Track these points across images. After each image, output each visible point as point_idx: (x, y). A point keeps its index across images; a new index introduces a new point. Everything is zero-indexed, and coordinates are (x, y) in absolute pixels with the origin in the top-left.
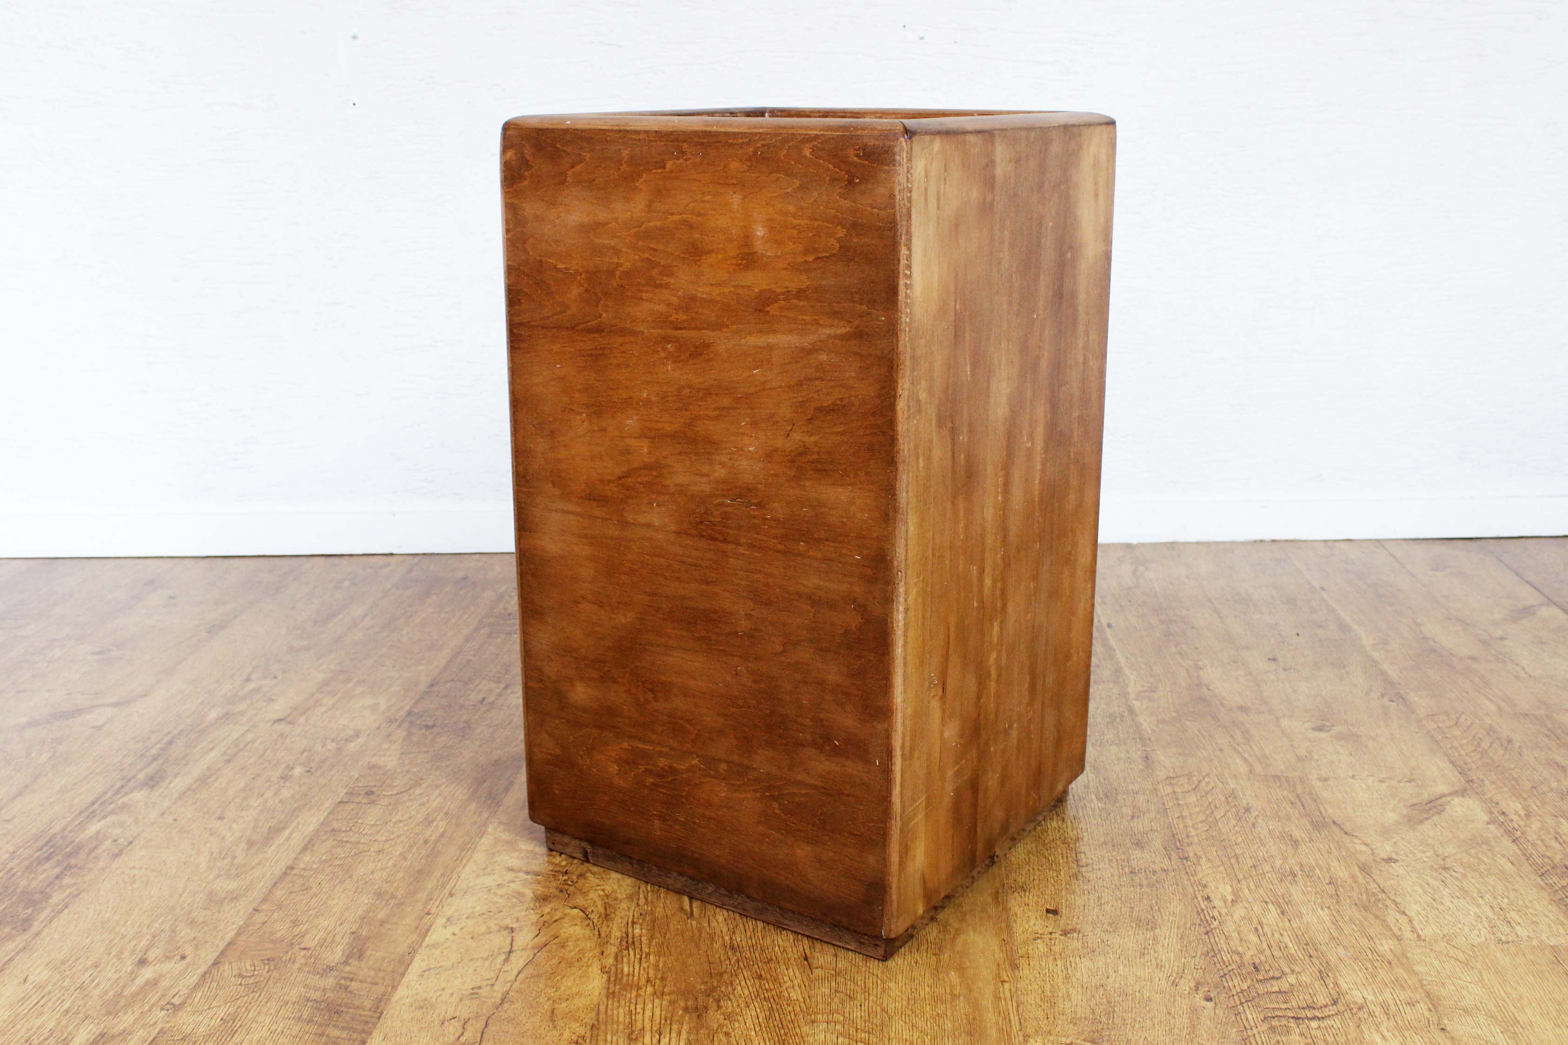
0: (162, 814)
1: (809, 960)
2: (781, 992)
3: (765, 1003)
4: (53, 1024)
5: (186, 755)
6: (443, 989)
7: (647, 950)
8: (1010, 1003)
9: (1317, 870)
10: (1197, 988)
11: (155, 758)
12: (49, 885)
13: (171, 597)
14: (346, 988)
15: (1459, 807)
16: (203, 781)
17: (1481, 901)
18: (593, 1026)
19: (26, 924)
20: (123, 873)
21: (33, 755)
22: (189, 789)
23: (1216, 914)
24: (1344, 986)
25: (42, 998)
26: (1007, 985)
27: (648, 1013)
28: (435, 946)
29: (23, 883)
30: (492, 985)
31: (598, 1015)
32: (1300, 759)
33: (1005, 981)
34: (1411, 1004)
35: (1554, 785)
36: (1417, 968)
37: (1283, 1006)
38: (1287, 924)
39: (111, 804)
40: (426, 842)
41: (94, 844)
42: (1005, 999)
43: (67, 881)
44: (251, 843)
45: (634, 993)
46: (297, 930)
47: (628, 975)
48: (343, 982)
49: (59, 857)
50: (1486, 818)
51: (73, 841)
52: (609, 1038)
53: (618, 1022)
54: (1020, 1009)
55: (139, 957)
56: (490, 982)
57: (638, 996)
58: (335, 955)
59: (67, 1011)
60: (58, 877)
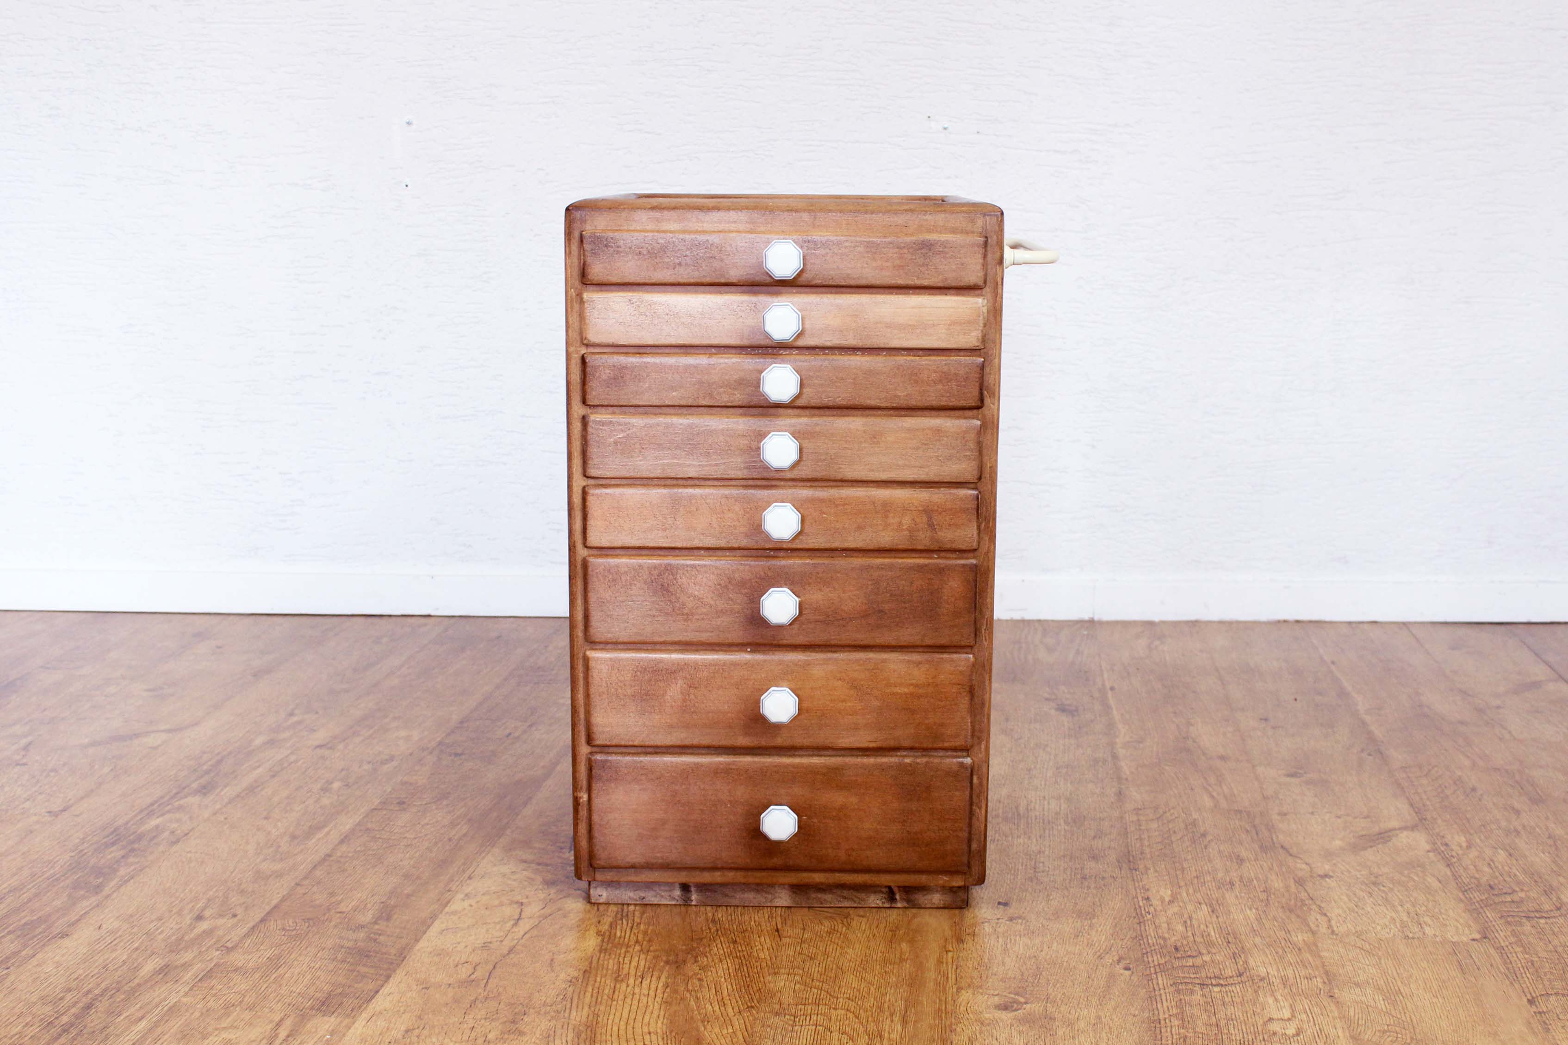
0: (215, 814)
1: (780, 932)
2: (751, 953)
3: (736, 960)
4: (124, 958)
5: (234, 772)
6: (459, 943)
7: (639, 921)
8: (950, 967)
9: (1255, 882)
10: (1119, 961)
11: (207, 772)
12: (117, 862)
13: (218, 647)
14: (375, 940)
15: (1404, 838)
16: (252, 789)
17: (1400, 908)
18: (585, 972)
19: (98, 889)
20: (180, 855)
21: (96, 767)
22: (238, 796)
23: (1152, 909)
24: (1251, 962)
25: (115, 940)
26: (950, 954)
27: (634, 963)
28: (454, 913)
29: (93, 861)
30: (502, 941)
31: (591, 963)
32: (1265, 798)
33: (950, 951)
34: (1309, 978)
35: (1504, 824)
36: (1323, 954)
37: (1192, 976)
38: (1214, 919)
39: (168, 805)
40: (450, 840)
41: (154, 834)
42: (947, 963)
43: (131, 860)
44: (293, 837)
45: (623, 950)
46: (333, 900)
47: (620, 937)
48: (372, 935)
49: (124, 843)
50: (1428, 847)
51: (135, 832)
52: (598, 979)
53: (607, 969)
54: (958, 971)
55: (197, 914)
56: (500, 939)
57: (627, 952)
58: (367, 917)
59: (137, 949)
60: (123, 857)
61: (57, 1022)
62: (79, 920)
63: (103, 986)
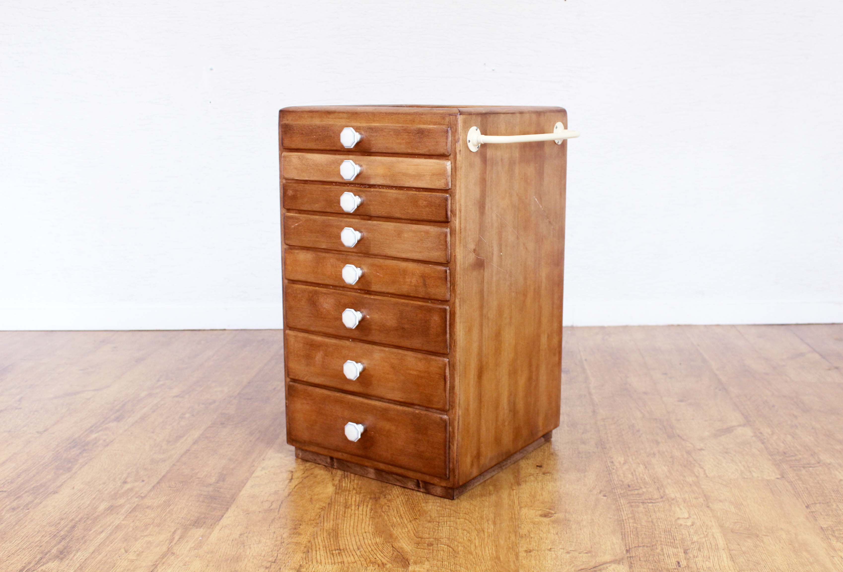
0: (125, 431)
3: (406, 496)
4: (88, 502)
5: (132, 410)
6: (262, 491)
7: (353, 479)
8: (515, 496)
9: (666, 453)
10: (600, 492)
11: (118, 411)
12: (77, 456)
13: (115, 347)
14: (218, 491)
15: (740, 431)
16: (143, 418)
17: (740, 464)
18: (329, 504)
19: (69, 469)
20: (110, 452)
22: (136, 422)
23: (615, 468)
24: (667, 491)
25: (82, 494)
27: (354, 499)
28: (258, 477)
29: (64, 456)
31: (331, 500)
32: (668, 412)
33: (514, 490)
34: (696, 498)
36: (703, 487)
37: (638, 499)
38: (647, 471)
39: (100, 427)
40: (251, 441)
41: (95, 442)
42: (513, 496)
43: (84, 455)
44: (168, 442)
45: (347, 493)
46: (193, 472)
47: (345, 487)
48: (216, 489)
49: (79, 446)
50: (752, 435)
51: (85, 441)
52: (336, 507)
53: (340, 502)
54: (520, 499)
55: (123, 480)
56: (283, 489)
57: (349, 494)
59: (94, 498)
60: (80, 453)
61: (58, 535)
62: (61, 485)
63: (79, 517)
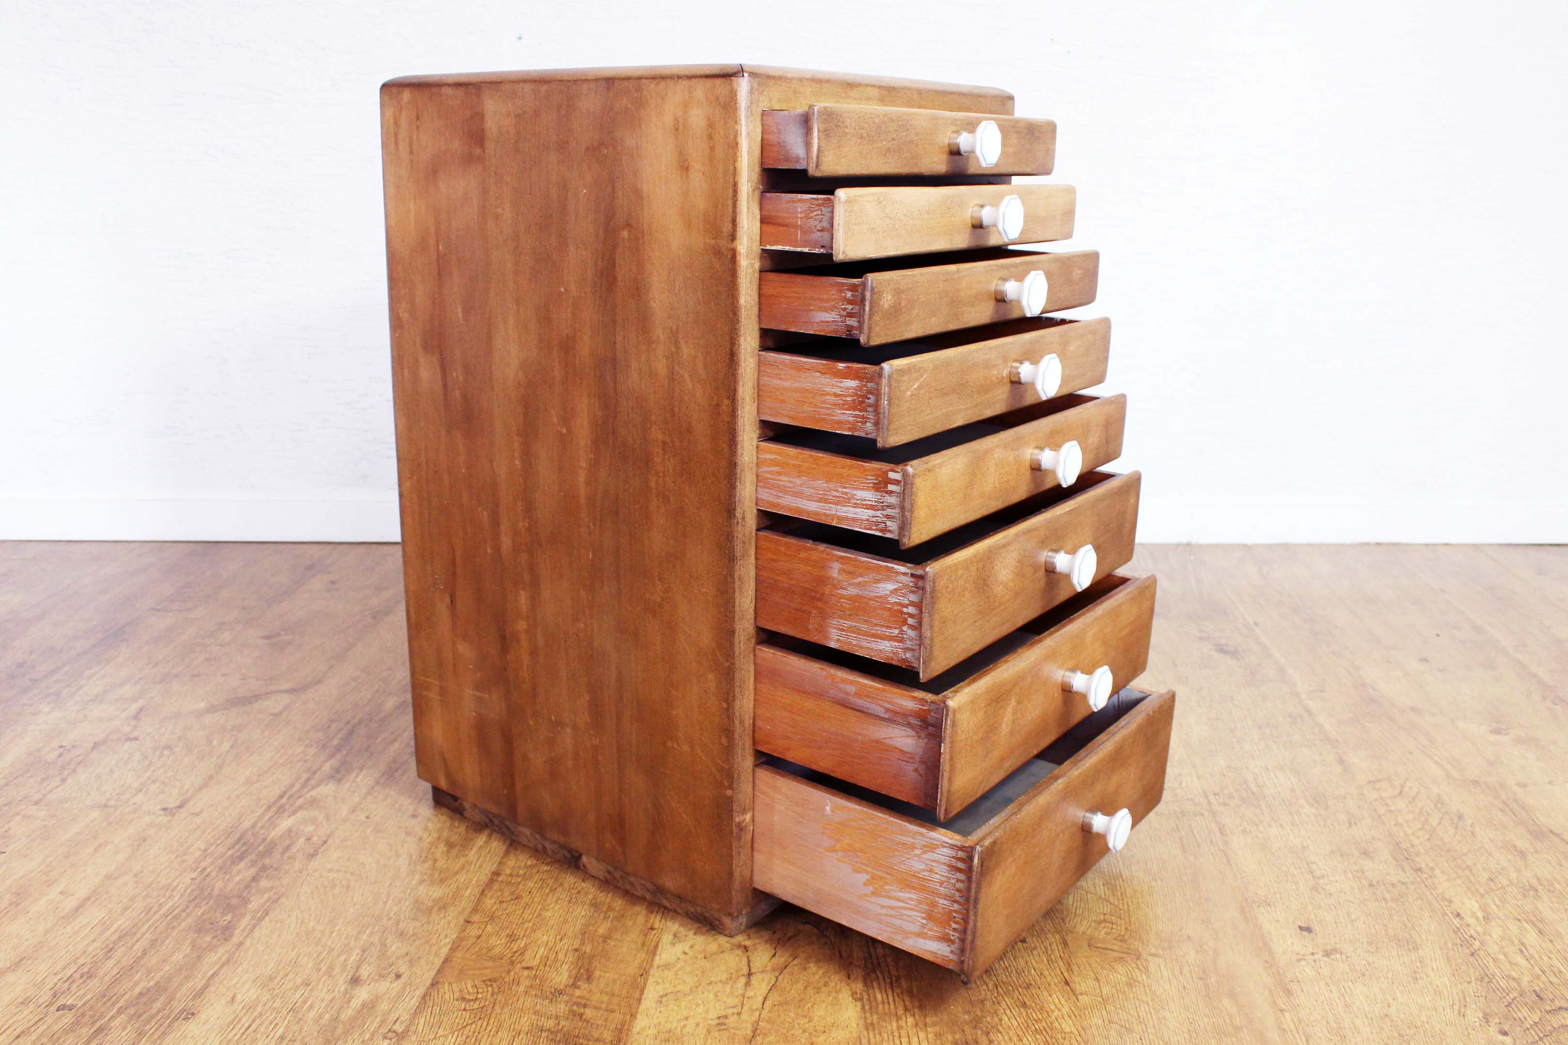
0: (353, 811)
11: (338, 749)
12: (246, 887)
14: (581, 1016)
19: (227, 932)
20: (321, 876)
21: (214, 743)
25: (254, 1020)
28: (666, 966)
29: (219, 885)
30: (739, 1014)
39: (299, 798)
41: (287, 842)
43: (264, 883)
46: (515, 946)
49: (253, 857)
51: (265, 839)
55: (351, 974)
58: (561, 976)
60: (254, 879)
62: (206, 987)
